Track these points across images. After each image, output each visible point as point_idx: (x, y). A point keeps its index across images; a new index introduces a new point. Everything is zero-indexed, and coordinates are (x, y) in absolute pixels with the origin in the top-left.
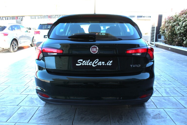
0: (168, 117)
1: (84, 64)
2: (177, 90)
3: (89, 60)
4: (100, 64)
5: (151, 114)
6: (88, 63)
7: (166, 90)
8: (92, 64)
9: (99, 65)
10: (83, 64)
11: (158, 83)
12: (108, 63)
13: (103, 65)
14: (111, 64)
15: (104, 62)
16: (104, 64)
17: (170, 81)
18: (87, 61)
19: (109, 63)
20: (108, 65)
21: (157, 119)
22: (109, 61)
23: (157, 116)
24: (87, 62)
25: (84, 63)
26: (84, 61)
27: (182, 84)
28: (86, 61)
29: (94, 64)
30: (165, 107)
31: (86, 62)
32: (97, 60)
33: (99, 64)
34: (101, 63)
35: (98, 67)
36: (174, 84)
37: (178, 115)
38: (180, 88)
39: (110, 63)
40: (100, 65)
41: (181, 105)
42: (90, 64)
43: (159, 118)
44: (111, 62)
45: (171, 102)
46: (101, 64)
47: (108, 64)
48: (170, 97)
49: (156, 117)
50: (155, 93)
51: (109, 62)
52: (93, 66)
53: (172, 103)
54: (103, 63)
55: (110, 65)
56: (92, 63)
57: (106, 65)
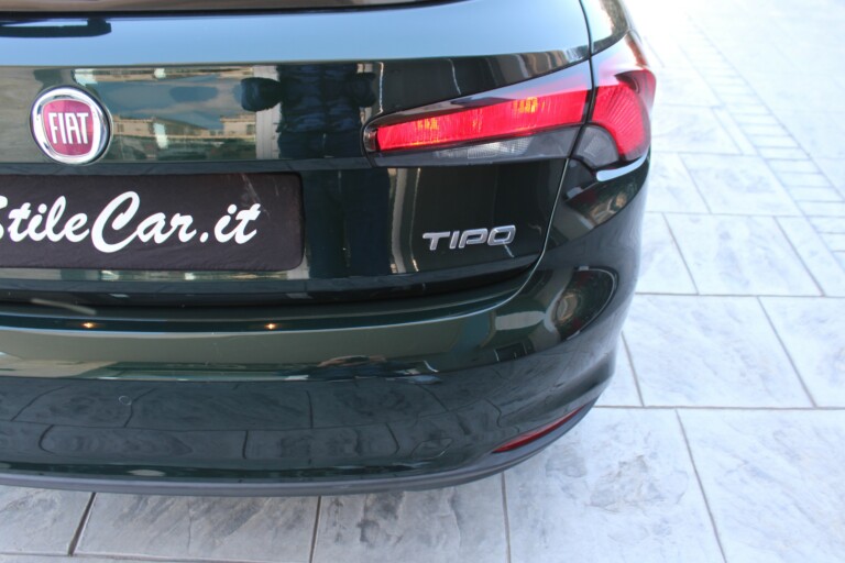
0: (693, 496)
1: (21, 230)
2: (795, 241)
3: (61, 202)
4: (156, 232)
5: (590, 465)
6: (52, 222)
7: (725, 236)
8: (89, 236)
9: (145, 238)
10: (13, 229)
11: (689, 171)
12: (224, 221)
13: (184, 237)
14: (247, 231)
15: (187, 220)
16: (189, 231)
17: (767, 161)
18: (42, 208)
19: (234, 223)
20: (222, 238)
21: (615, 511)
22: (232, 209)
23: (622, 480)
24: (45, 216)
25: (24, 225)
26: (18, 206)
27: (832, 187)
28: (34, 212)
29: (110, 235)
30: (689, 397)
31: (37, 220)
32: (129, 201)
33: (147, 231)
34: (162, 224)
35: (143, 254)
36: (784, 185)
37: (756, 473)
38: (816, 221)
39: (239, 225)
40: (160, 239)
41: (792, 377)
42: (77, 232)
43: (635, 504)
44: (253, 213)
45: (738, 351)
46: (164, 231)
47: (225, 231)
48: (739, 303)
49: (616, 487)
50: (658, 257)
51: (233, 216)
52: (100, 244)
53: (743, 358)
54: (182, 221)
55: (242, 238)
56: (89, 225)
57: (204, 237)
